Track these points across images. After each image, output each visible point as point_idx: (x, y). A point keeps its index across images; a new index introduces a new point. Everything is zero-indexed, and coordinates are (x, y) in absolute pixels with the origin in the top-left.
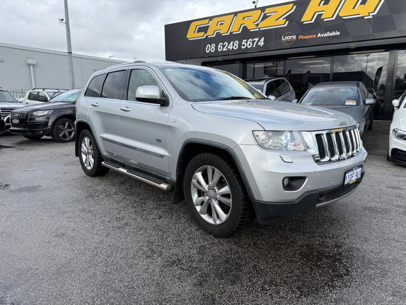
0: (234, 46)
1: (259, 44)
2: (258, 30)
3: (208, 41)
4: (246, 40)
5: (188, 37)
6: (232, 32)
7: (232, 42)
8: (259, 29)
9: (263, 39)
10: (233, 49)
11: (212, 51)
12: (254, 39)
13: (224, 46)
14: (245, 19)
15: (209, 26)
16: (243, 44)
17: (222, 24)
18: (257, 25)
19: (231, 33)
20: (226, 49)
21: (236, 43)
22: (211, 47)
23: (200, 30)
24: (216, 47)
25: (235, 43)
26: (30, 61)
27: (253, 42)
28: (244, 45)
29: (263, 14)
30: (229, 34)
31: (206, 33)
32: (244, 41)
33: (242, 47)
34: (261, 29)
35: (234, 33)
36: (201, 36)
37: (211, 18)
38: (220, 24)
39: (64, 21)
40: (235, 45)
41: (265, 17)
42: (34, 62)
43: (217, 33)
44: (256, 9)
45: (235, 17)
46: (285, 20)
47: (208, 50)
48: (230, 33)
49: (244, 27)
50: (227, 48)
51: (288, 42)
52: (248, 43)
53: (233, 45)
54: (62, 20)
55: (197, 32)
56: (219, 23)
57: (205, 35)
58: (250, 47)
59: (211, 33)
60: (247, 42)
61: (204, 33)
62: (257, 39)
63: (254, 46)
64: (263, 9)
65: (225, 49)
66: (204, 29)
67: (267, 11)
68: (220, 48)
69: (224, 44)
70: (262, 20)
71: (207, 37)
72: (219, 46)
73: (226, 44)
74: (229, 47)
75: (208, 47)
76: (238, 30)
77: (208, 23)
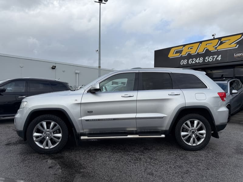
0: (200, 61)
1: (218, 59)
2: (216, 51)
3: (183, 58)
4: (208, 57)
5: (169, 56)
6: (199, 53)
7: (198, 58)
8: (217, 50)
9: (220, 56)
10: (199, 62)
11: (185, 64)
12: (214, 56)
13: (193, 61)
14: (207, 45)
15: (183, 50)
16: (206, 59)
17: (192, 48)
18: (216, 48)
20: (195, 63)
21: (201, 59)
22: (184, 62)
23: (177, 52)
24: (188, 62)
25: (200, 59)
26: (77, 71)
27: (213, 58)
28: (207, 60)
29: (220, 41)
30: (196, 53)
31: (181, 54)
32: (207, 57)
33: (206, 61)
34: (219, 50)
35: (200, 53)
36: (178, 55)
37: (184, 46)
38: (190, 49)
39: (98, 51)
40: (201, 60)
41: (221, 43)
42: (79, 72)
43: (188, 53)
44: (214, 39)
45: (200, 44)
46: (236, 44)
47: (182, 63)
48: (197, 53)
49: (206, 49)
50: (195, 62)
51: (238, 57)
52: (210, 58)
53: (199, 60)
54: (97, 50)
55: (175, 53)
56: (190, 48)
57: (180, 55)
58: (211, 61)
59: (184, 54)
60: (209, 58)
62: (216, 56)
63: (214, 60)
64: (220, 39)
65: (193, 62)
66: (180, 52)
67: (222, 40)
68: (190, 62)
69: (193, 60)
70: (219, 45)
71: (181, 56)
72: (190, 61)
73: (194, 60)
74: (196, 61)
75: (182, 61)
76: (202, 51)
77: (182, 48)
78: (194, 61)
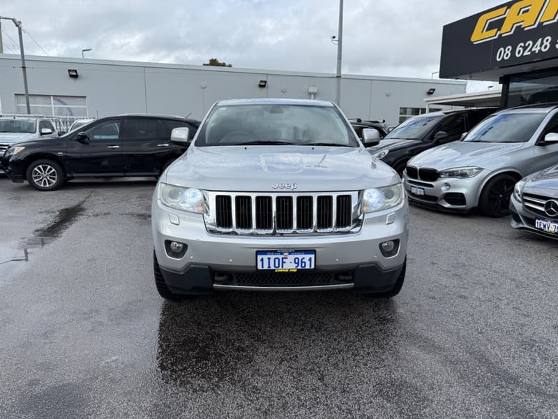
0: (543, 46)
3: (502, 42)
5: (472, 39)
6: (543, 23)
7: (540, 40)
10: (540, 51)
11: (506, 58)
13: (525, 48)
15: (505, 18)
17: (527, 11)
19: (541, 24)
20: (529, 53)
21: (547, 40)
22: (505, 52)
23: (492, 26)
24: (513, 52)
25: (545, 41)
30: (536, 26)
31: (499, 30)
33: (557, 46)
35: (545, 24)
36: (492, 35)
37: (509, 5)
38: (524, 12)
39: (336, 39)
40: (545, 43)
43: (517, 27)
47: (499, 57)
48: (539, 23)
53: (542, 43)
54: (334, 37)
55: (487, 30)
56: (522, 10)
57: (499, 33)
59: (507, 30)
61: (496, 30)
65: (527, 53)
66: (498, 24)
68: (519, 53)
69: (527, 45)
71: (500, 35)
72: (518, 49)
73: (529, 45)
74: (533, 50)
75: (501, 51)
76: (552, 18)
77: (505, 13)
78: (529, 49)
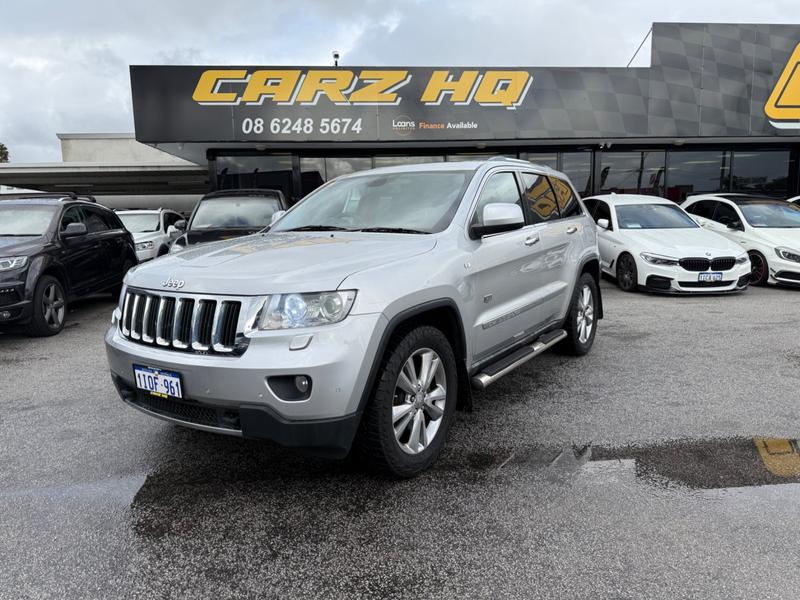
0: (305, 128)
1: (353, 128)
2: (349, 104)
3: (248, 111)
4: (328, 120)
5: (196, 97)
6: (299, 102)
7: (300, 120)
8: (352, 102)
9: (359, 121)
10: (302, 131)
11: (257, 132)
12: (344, 120)
13: (282, 126)
14: (324, 81)
15: (247, 84)
16: (322, 125)
17: (278, 84)
18: (348, 96)
20: (289, 132)
21: (309, 122)
22: (254, 125)
23: (225, 88)
24: (266, 126)
25: (306, 122)
27: (342, 125)
28: (324, 128)
29: (356, 78)
30: (291, 103)
31: (240, 95)
32: (324, 120)
33: (321, 130)
34: (355, 104)
35: (302, 104)
36: (228, 99)
37: (251, 70)
38: (273, 84)
40: (307, 125)
41: (361, 85)
43: (266, 99)
45: (304, 76)
46: (395, 95)
47: (247, 129)
48: (296, 102)
49: (322, 95)
50: (290, 128)
51: (401, 130)
52: (333, 125)
53: (303, 125)
55: (220, 91)
56: (270, 82)
57: (239, 99)
58: (337, 131)
59: (250, 96)
60: (329, 123)
61: (235, 95)
62: (349, 121)
63: (344, 131)
64: (357, 70)
65: (285, 131)
66: (239, 89)
67: (364, 75)
68: (275, 128)
69: (284, 121)
70: (354, 91)
71: (243, 103)
72: (272, 125)
73: (287, 122)
74: (294, 128)
75: (248, 123)
76: (310, 99)
77: (245, 78)
78: (287, 127)
